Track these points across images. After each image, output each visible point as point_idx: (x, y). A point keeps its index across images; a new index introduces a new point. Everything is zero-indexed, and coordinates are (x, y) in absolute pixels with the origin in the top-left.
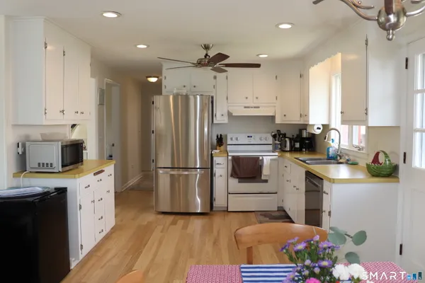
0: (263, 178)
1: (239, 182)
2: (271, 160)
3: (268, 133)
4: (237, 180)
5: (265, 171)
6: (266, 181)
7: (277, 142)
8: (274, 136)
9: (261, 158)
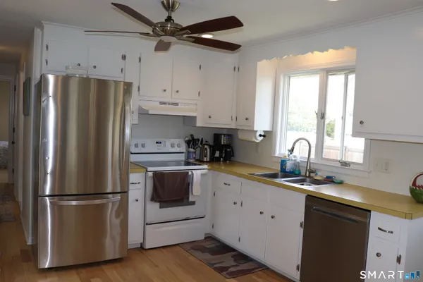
0: (191, 199)
1: (160, 208)
2: (202, 175)
3: (179, 138)
4: (157, 205)
5: (196, 191)
6: (193, 203)
7: (192, 150)
8: (188, 143)
9: (190, 173)
